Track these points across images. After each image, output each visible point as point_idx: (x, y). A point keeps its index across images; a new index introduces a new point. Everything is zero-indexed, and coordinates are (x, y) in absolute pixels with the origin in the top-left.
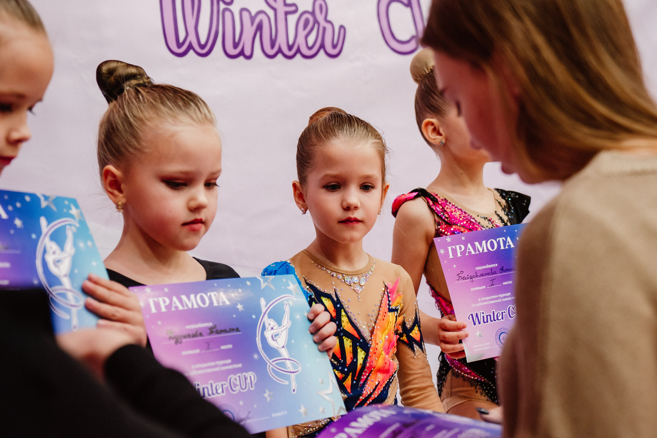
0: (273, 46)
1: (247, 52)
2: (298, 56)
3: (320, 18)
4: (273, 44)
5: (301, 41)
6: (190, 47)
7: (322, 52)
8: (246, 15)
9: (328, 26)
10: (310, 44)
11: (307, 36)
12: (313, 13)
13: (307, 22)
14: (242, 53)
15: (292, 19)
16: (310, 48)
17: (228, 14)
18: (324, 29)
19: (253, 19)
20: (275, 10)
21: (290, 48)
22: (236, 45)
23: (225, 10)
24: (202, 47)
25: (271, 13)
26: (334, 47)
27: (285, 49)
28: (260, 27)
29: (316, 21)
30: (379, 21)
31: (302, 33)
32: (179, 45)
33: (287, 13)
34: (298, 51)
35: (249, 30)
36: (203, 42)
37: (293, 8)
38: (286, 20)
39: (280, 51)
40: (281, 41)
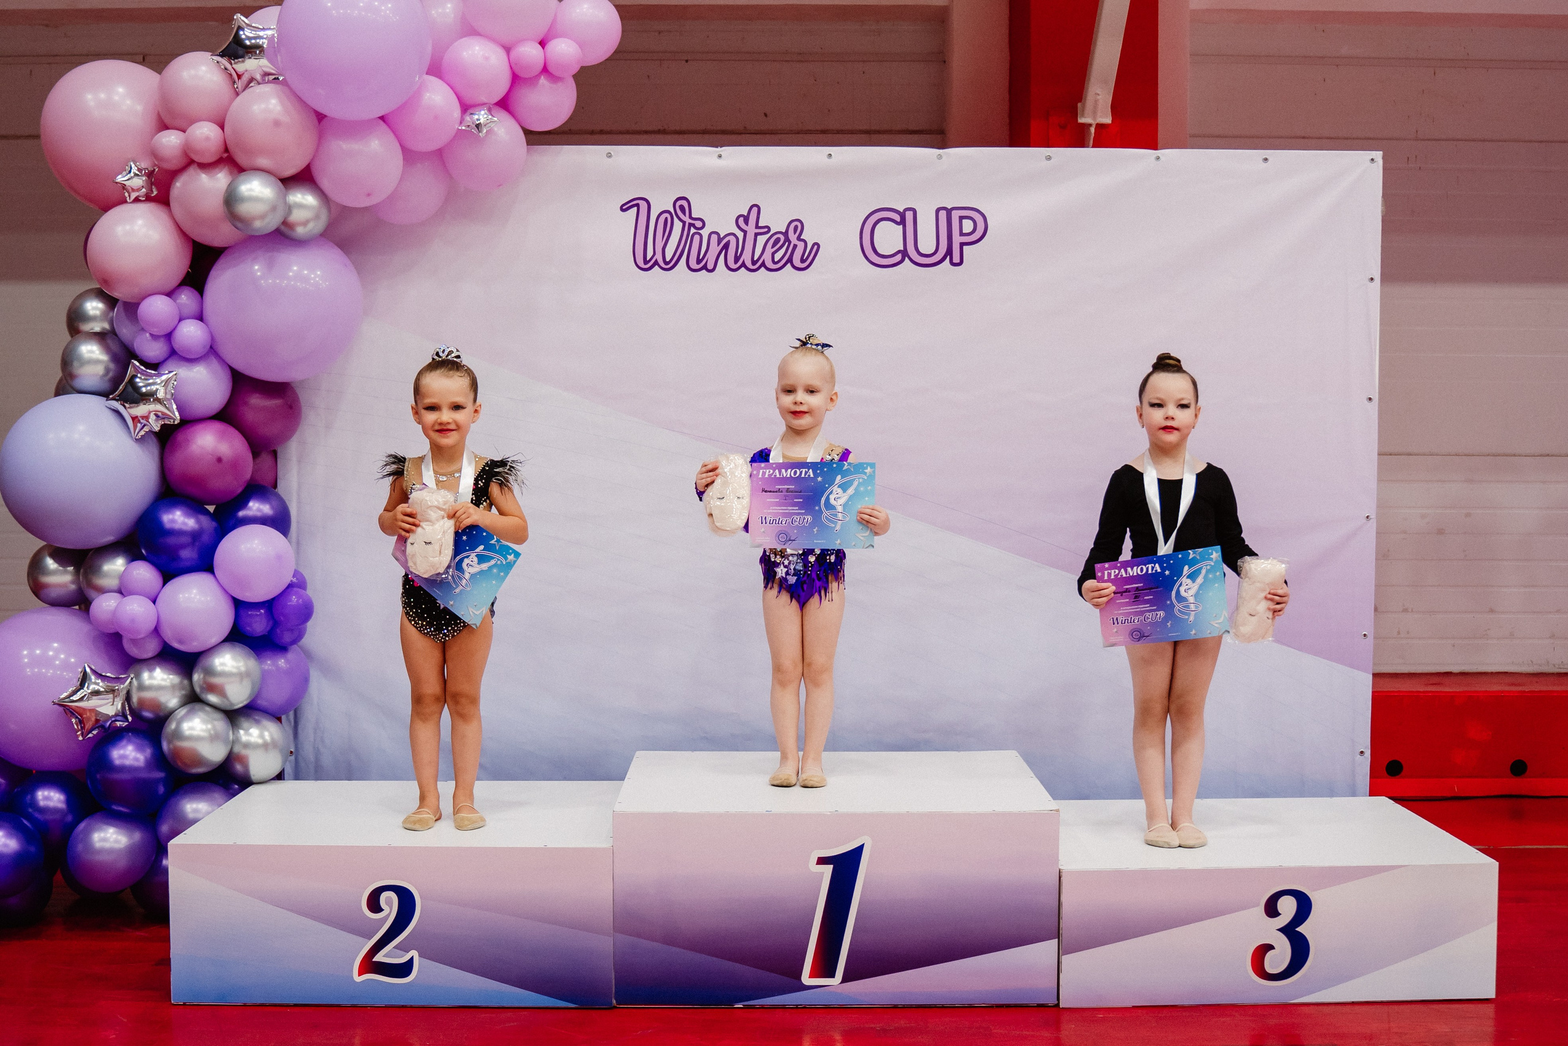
0: (736, 262)
1: (710, 266)
2: (763, 269)
3: (793, 237)
4: (737, 260)
5: (767, 258)
6: (656, 263)
7: (789, 265)
8: (714, 238)
9: (801, 245)
10: (776, 259)
11: (773, 254)
12: (786, 234)
13: (777, 240)
14: (705, 267)
15: (762, 240)
16: (775, 263)
17: (697, 237)
18: (795, 246)
19: (720, 240)
20: (745, 232)
21: (754, 263)
22: (699, 261)
23: (694, 234)
24: (666, 263)
25: (740, 235)
26: (803, 261)
27: (749, 264)
28: (726, 247)
29: (787, 240)
30: (861, 238)
31: (769, 250)
32: (646, 262)
33: (756, 235)
34: (763, 265)
35: (715, 248)
36: (668, 259)
37: (766, 230)
38: (755, 240)
39: (743, 265)
40: (746, 257)
